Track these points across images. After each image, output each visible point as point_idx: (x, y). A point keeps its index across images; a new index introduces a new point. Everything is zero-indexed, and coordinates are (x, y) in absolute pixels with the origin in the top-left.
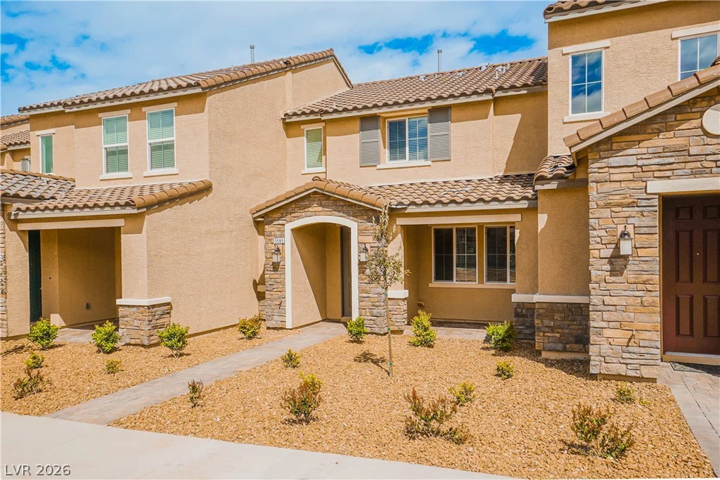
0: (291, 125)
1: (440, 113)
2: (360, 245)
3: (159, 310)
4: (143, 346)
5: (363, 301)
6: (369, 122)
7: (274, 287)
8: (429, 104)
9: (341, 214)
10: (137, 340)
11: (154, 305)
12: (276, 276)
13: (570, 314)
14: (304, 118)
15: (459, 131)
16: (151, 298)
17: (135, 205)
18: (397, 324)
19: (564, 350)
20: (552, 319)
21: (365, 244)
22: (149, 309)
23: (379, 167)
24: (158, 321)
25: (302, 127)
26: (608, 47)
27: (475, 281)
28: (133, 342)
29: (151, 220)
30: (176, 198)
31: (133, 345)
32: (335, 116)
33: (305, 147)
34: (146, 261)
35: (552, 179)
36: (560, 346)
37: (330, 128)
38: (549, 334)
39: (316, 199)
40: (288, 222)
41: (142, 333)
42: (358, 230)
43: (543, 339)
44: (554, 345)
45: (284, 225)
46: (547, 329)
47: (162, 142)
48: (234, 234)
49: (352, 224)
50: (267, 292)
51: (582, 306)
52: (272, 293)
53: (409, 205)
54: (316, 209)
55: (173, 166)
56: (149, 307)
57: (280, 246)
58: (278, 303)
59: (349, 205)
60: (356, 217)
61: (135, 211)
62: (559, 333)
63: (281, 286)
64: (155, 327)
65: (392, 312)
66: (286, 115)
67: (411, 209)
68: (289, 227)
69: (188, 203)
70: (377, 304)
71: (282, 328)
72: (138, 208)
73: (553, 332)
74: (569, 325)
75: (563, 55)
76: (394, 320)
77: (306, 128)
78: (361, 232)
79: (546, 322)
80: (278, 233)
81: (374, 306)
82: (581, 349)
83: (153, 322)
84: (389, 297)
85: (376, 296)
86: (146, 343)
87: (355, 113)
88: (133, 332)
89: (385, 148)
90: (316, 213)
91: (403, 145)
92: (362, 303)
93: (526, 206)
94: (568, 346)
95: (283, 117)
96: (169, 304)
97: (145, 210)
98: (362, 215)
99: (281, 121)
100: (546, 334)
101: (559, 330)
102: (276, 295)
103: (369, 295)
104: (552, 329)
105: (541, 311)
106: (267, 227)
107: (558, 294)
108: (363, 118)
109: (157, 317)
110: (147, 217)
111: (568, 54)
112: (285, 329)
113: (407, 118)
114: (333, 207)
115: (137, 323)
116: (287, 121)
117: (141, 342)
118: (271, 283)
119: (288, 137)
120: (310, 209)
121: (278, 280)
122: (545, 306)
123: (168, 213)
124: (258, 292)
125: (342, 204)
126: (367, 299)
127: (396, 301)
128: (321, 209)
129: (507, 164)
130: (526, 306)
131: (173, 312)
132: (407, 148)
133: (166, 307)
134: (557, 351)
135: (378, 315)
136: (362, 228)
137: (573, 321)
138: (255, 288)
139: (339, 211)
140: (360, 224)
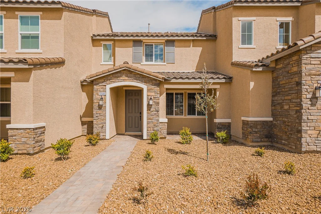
0: (96, 40)
1: (171, 43)
2: (148, 97)
3: (39, 131)
4: (29, 154)
5: (149, 124)
6: (137, 43)
7: (99, 117)
8: (166, 38)
9: (138, 81)
10: (24, 151)
11: (36, 128)
12: (100, 112)
13: (264, 126)
14: (103, 38)
15: (178, 51)
16: (35, 123)
17: (27, 62)
18: (164, 134)
19: (261, 141)
20: (257, 128)
21: (151, 96)
22: (34, 130)
23: (142, 64)
24: (39, 138)
25: (101, 42)
26: (255, 20)
27: (183, 115)
28: (20, 152)
29: (35, 74)
30: (49, 64)
31: (20, 154)
32: (121, 38)
33: (103, 52)
34: (32, 100)
35: (261, 66)
36: (259, 140)
37: (117, 44)
38: (255, 135)
39: (125, 73)
40: (108, 84)
41: (28, 146)
42: (147, 89)
43: (252, 137)
44: (257, 139)
45: (105, 86)
46: (254, 133)
47: (30, 34)
48: (73, 90)
49: (144, 86)
50: (94, 121)
51: (268, 122)
52: (98, 121)
53: (172, 79)
54: (124, 78)
55: (38, 48)
56: (34, 129)
57: (103, 97)
58: (101, 126)
59: (143, 77)
60: (146, 83)
61: (27, 67)
62: (259, 134)
63: (103, 117)
64: (37, 142)
65: (161, 129)
66: (93, 35)
67: (174, 81)
68: (108, 87)
69: (54, 68)
70: (157, 125)
71: (103, 139)
72: (29, 65)
73: (256, 134)
74: (263, 130)
75: (239, 20)
76: (162, 133)
77: (103, 43)
78: (149, 90)
79: (254, 130)
80: (102, 90)
81: (155, 126)
82: (268, 140)
83: (36, 138)
84: (160, 122)
85: (156, 121)
86: (32, 152)
87: (132, 38)
88: (20, 146)
89: (143, 56)
90: (124, 80)
91: (152, 55)
92: (148, 125)
93: (224, 81)
94: (262, 139)
95: (92, 36)
96: (44, 127)
97: (32, 67)
98: (149, 82)
99: (91, 38)
100: (254, 135)
101: (259, 133)
102: (99, 122)
103: (153, 121)
104: (256, 132)
105: (252, 125)
106: (95, 86)
107: (258, 117)
108: (135, 41)
109: (38, 135)
110: (33, 72)
111: (240, 20)
112: (105, 139)
113: (154, 44)
114: (134, 78)
115: (23, 140)
116: (94, 38)
117: (27, 152)
118: (97, 116)
119: (93, 47)
120: (121, 78)
121: (102, 114)
122: (253, 122)
123: (45, 72)
124: (82, 121)
125: (139, 76)
126: (151, 123)
127: (164, 124)
128: (127, 78)
129: (196, 67)
130: (222, 124)
131: (46, 132)
132: (154, 57)
133: (43, 129)
134: (258, 142)
135: (157, 130)
136: (150, 88)
137: (265, 128)
138: (81, 119)
139: (137, 80)
140: (148, 86)
